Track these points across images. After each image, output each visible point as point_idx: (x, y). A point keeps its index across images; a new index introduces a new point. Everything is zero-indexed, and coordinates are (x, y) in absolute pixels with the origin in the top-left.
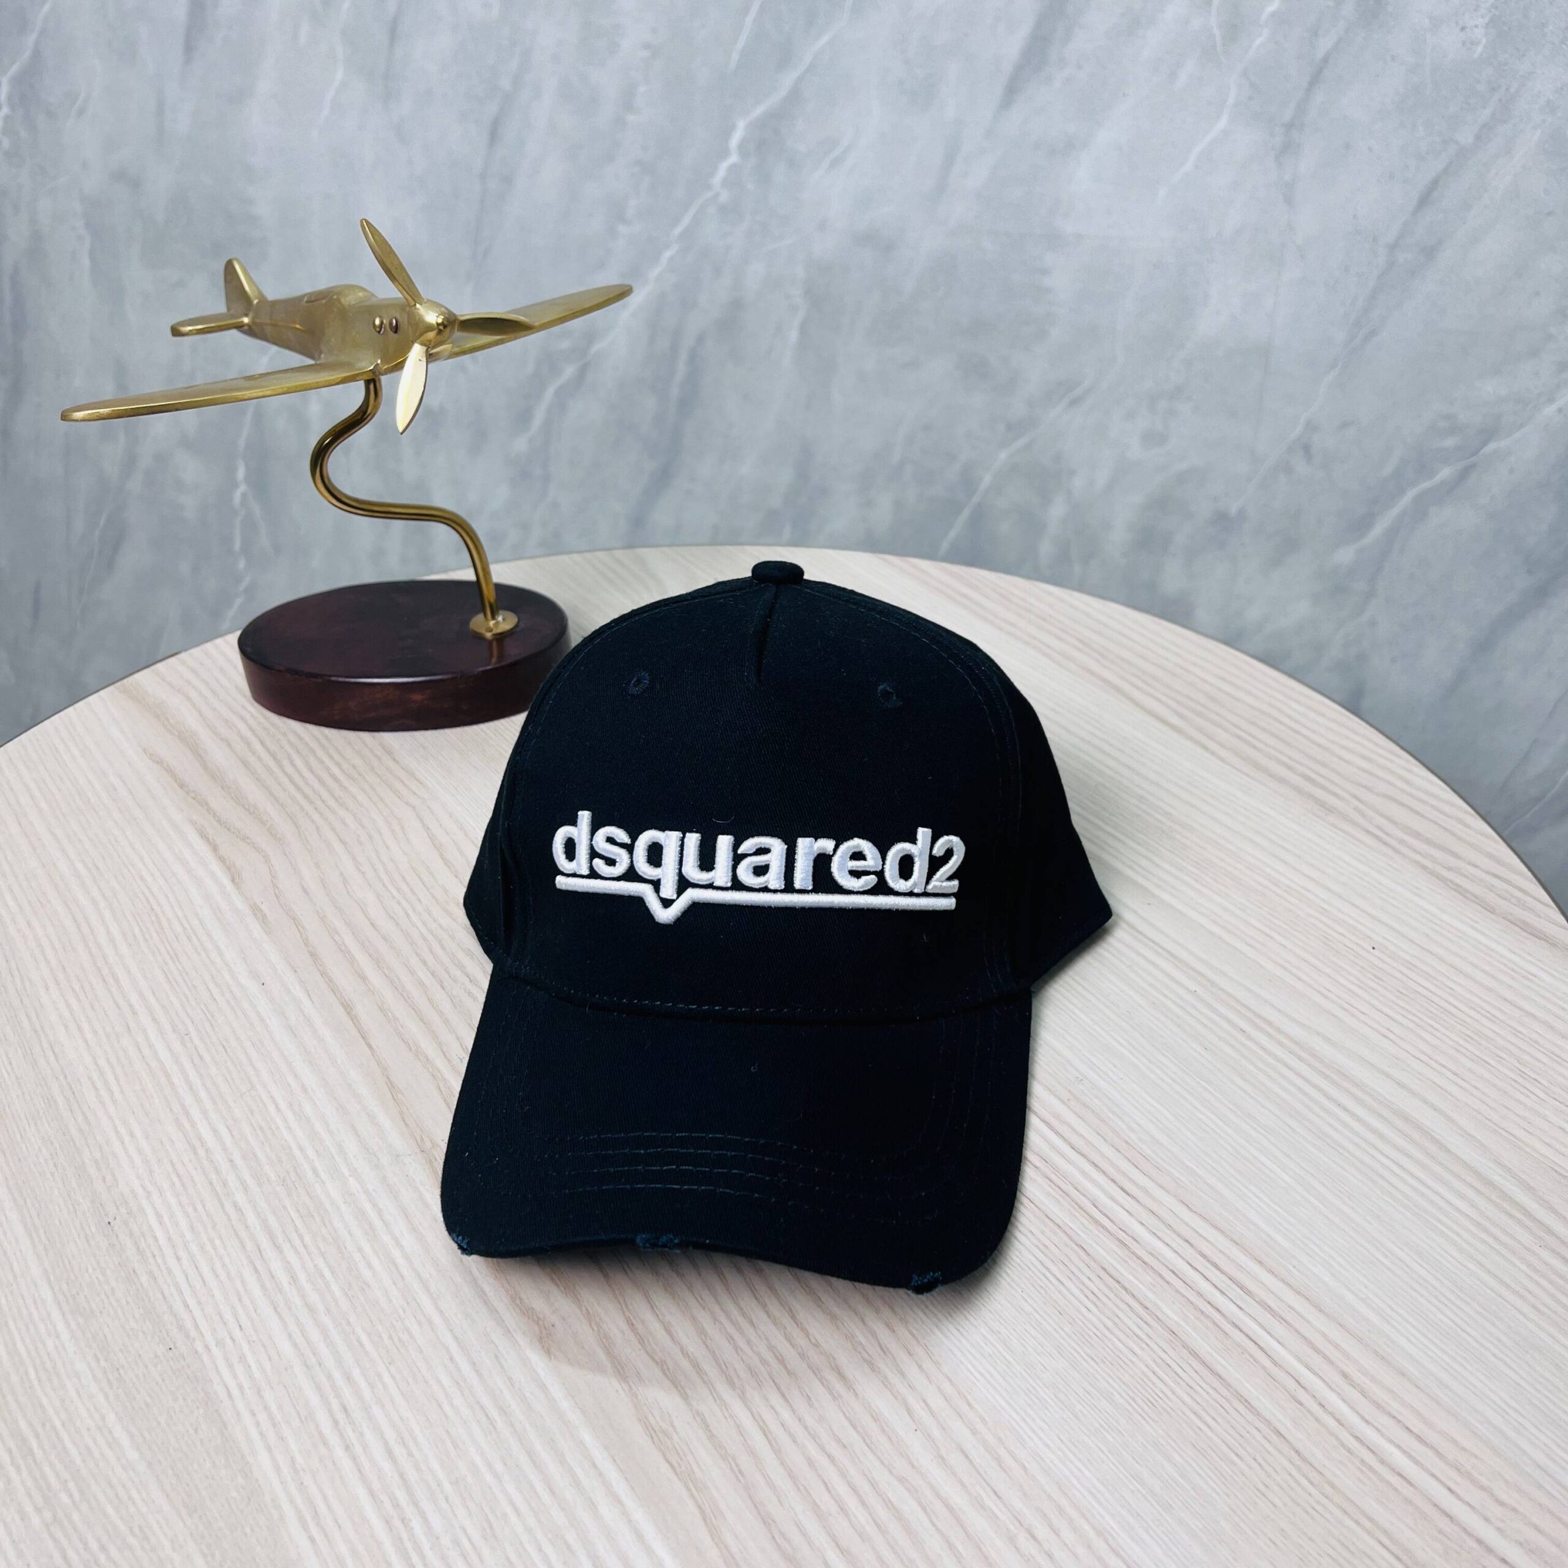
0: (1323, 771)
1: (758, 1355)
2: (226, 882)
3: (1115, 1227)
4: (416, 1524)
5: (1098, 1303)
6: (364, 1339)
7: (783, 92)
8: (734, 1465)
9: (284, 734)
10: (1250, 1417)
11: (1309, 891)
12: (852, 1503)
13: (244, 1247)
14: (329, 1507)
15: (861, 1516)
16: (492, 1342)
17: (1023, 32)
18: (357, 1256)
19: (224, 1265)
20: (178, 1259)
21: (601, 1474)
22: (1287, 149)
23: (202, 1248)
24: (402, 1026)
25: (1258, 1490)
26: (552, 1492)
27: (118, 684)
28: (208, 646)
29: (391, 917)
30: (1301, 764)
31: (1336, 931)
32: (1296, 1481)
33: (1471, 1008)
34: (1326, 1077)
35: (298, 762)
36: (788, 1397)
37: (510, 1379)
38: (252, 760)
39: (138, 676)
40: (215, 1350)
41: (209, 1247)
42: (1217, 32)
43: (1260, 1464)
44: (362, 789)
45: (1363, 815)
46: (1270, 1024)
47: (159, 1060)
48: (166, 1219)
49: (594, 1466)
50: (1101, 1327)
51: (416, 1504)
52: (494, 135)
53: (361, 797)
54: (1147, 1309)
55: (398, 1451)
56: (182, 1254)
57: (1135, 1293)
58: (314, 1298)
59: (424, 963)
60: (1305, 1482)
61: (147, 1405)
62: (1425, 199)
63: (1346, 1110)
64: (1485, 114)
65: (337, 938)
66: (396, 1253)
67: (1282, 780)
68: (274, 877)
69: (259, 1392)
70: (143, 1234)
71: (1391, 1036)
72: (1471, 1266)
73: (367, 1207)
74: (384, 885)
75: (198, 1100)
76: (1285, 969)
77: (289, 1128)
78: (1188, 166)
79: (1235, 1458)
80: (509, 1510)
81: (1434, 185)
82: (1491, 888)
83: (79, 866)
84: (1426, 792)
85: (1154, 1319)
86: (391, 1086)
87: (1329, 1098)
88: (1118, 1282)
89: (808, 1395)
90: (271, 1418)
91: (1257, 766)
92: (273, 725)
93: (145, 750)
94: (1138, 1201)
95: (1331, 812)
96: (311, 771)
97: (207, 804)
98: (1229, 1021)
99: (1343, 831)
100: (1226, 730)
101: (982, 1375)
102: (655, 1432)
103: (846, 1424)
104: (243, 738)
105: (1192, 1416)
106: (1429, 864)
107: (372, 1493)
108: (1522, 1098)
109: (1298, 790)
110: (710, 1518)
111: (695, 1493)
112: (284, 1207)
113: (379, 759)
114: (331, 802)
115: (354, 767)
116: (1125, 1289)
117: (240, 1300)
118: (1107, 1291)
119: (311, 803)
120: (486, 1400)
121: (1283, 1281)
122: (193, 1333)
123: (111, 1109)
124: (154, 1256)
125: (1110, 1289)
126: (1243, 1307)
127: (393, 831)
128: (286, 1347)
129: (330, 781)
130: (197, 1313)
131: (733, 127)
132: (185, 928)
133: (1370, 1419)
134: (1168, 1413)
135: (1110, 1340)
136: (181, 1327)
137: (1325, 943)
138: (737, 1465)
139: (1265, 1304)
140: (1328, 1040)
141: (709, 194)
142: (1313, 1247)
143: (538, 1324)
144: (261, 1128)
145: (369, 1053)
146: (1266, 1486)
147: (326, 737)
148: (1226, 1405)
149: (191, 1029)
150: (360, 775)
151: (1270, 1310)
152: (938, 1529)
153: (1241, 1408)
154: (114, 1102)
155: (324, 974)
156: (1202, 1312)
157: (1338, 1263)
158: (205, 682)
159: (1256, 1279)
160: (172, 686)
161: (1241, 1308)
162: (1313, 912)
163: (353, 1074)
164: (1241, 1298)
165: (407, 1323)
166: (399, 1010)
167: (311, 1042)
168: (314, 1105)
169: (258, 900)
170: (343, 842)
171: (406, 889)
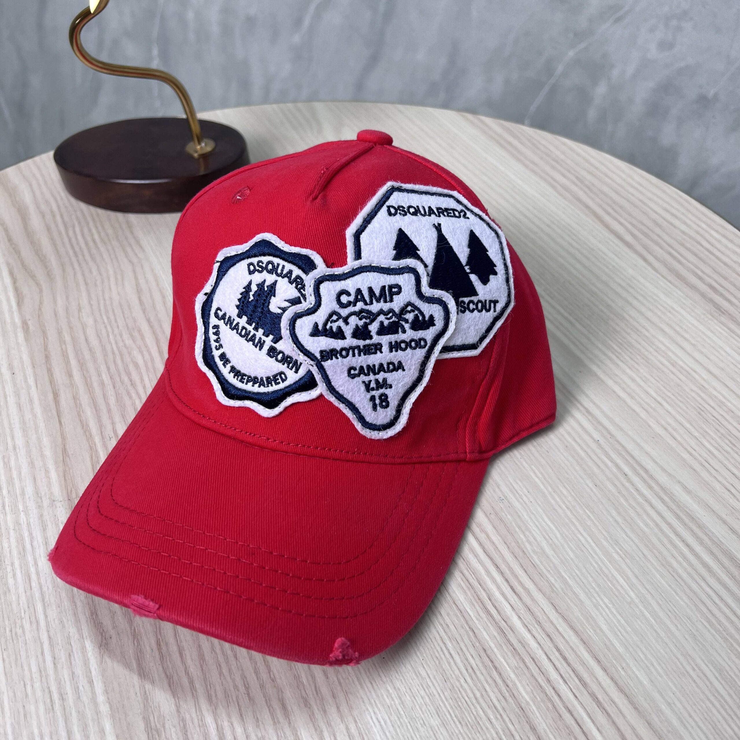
1: (233, 680)
2: (14, 304)
3: (499, 618)
5: (474, 676)
9: (75, 211)
11: (695, 372)
16: (71, 644)
18: (9, 569)
24: (83, 412)
29: (98, 336)
30: (709, 276)
31: (709, 405)
34: (678, 517)
35: (77, 229)
36: (244, 717)
37: (73, 673)
38: (53, 226)
44: (107, 249)
46: (646, 471)
50: (471, 695)
53: (106, 256)
54: (508, 686)
57: (502, 673)
63: (688, 545)
65: (64, 347)
66: (32, 570)
67: (693, 287)
68: (41, 303)
71: (733, 490)
73: (26, 534)
74: (101, 315)
76: (666, 429)
85: (511, 696)
86: (64, 451)
87: (677, 534)
88: (492, 662)
89: (257, 718)
91: (679, 276)
94: (520, 599)
95: (724, 314)
96: (83, 235)
97: (20, 253)
99: (729, 329)
100: (661, 248)
101: (379, 722)
102: (151, 729)
104: (52, 212)
109: (703, 295)
113: (123, 231)
114: (88, 257)
115: (107, 235)
116: (496, 668)
118: (482, 668)
119: (76, 256)
121: (612, 679)
125: (485, 667)
126: (577, 695)
127: (116, 279)
129: (91, 244)
135: (475, 708)
137: (699, 413)
139: (595, 695)
142: (641, 654)
143: (102, 635)
145: (58, 427)
150: (109, 240)
155: (50, 371)
156: (547, 695)
157: (656, 670)
158: (42, 175)
159: (592, 674)
160: (24, 176)
161: (576, 697)
162: (695, 389)
163: (46, 441)
164: (578, 689)
165: (24, 622)
166: (84, 399)
167: (28, 416)
168: (17, 459)
169: (28, 317)
170: (86, 284)
171: (112, 318)
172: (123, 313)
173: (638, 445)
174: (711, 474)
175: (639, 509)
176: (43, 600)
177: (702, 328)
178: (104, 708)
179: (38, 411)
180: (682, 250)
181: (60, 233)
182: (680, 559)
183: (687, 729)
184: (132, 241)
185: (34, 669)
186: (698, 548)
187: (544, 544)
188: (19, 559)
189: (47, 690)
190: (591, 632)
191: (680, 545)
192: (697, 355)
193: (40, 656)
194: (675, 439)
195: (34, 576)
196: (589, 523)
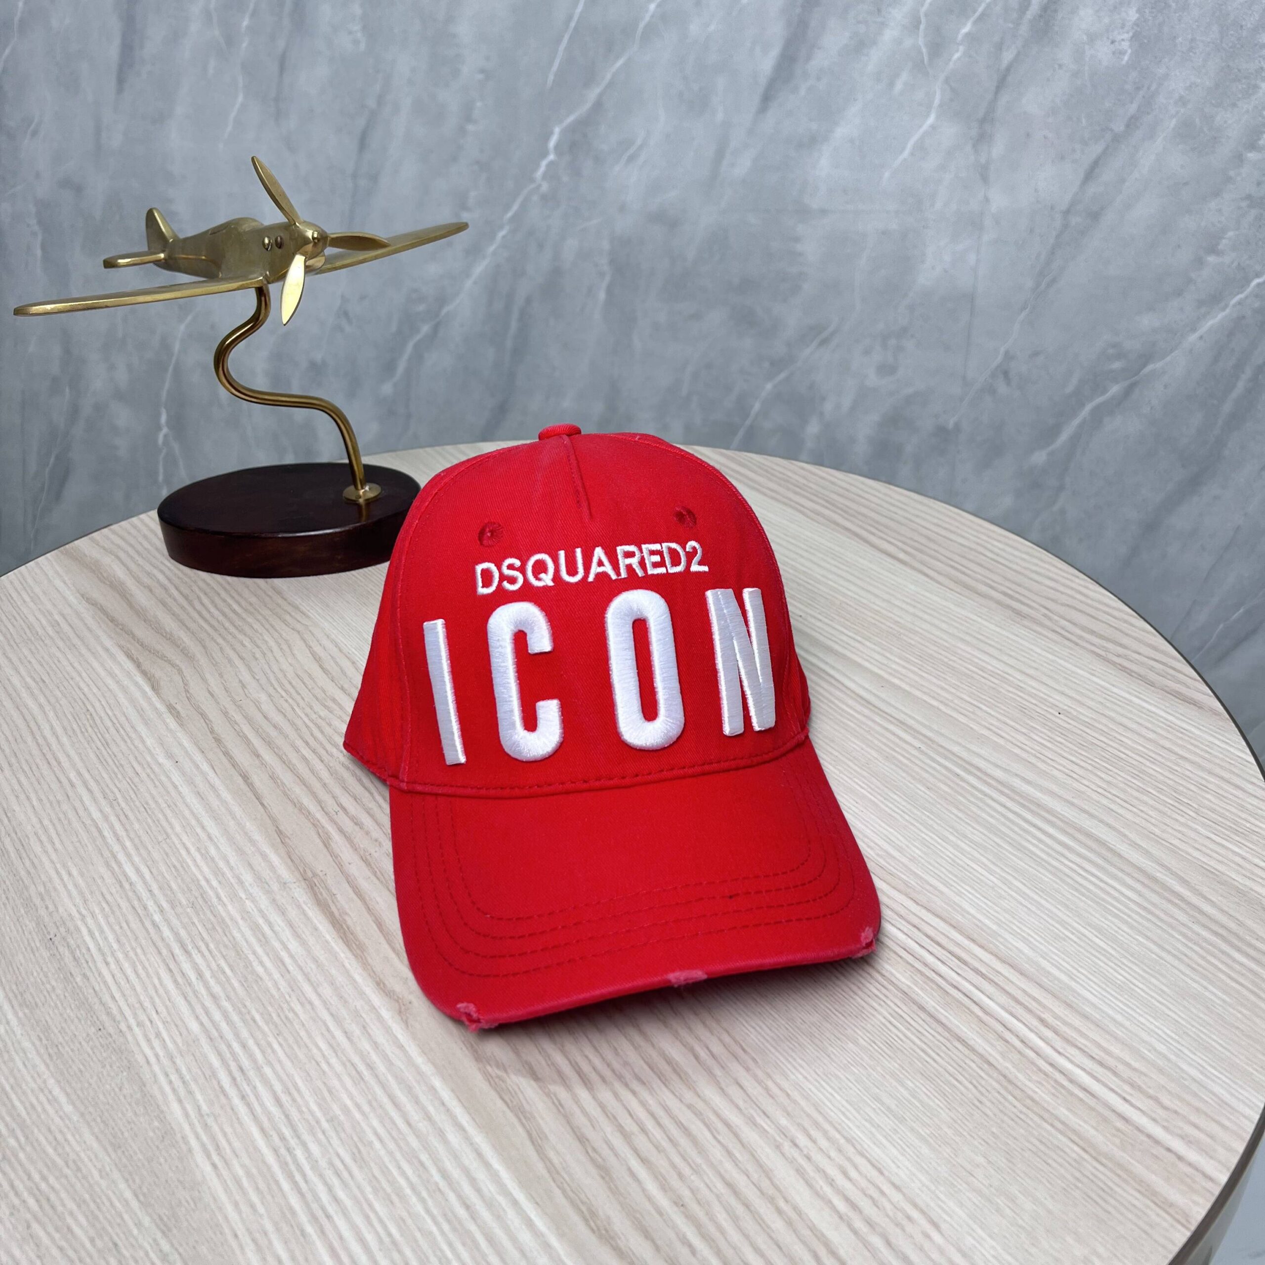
0: (1018, 589)
2: (148, 689)
4: (299, 1153)
6: (258, 1017)
7: (588, 106)
8: (556, 1101)
9: (195, 582)
10: (967, 1052)
11: (1008, 674)
12: (650, 1125)
13: (160, 953)
14: (228, 1141)
15: (657, 1134)
16: (361, 1016)
17: (774, 53)
18: (251, 957)
19: (144, 968)
20: (107, 964)
21: (448, 1110)
22: (982, 138)
23: (126, 955)
24: (289, 790)
25: (974, 1105)
26: (409, 1124)
27: (62, 548)
28: (134, 520)
30: (1001, 584)
31: (1031, 702)
32: (1004, 1098)
33: (1137, 754)
34: (1023, 806)
35: (206, 601)
37: (375, 1043)
38: (169, 601)
39: (76, 542)
40: (136, 1030)
41: (131, 954)
42: (924, 50)
43: (975, 1086)
44: (258, 620)
45: (1050, 619)
46: (979, 769)
47: (93, 820)
48: (97, 934)
49: (443, 1104)
51: (299, 1137)
52: (363, 144)
53: (257, 626)
55: (284, 1098)
56: (110, 959)
58: (217, 989)
59: (307, 743)
60: (1010, 1098)
61: (81, 1071)
62: (1090, 175)
63: (1039, 829)
64: (1133, 108)
65: (236, 727)
66: (284, 954)
67: (986, 597)
68: (186, 684)
69: (172, 1058)
70: (78, 946)
71: (1075, 776)
72: (1140, 939)
73: (261, 921)
74: (275, 689)
75: (124, 848)
76: (989, 729)
77: (197, 866)
78: (906, 154)
79: (956, 1083)
80: (372, 1138)
81: (1095, 164)
82: (1151, 669)
83: (28, 680)
84: (1100, 602)
86: (280, 833)
87: (1027, 821)
90: (182, 1078)
91: (968, 588)
92: (185, 574)
93: (83, 596)
95: (1025, 617)
96: (216, 606)
97: (132, 633)
98: (946, 768)
99: (1035, 631)
100: (942, 562)
102: (492, 1077)
103: (646, 1067)
104: (162, 585)
105: (922, 1054)
106: (1103, 653)
107: (262, 1130)
108: (1179, 818)
109: (998, 602)
110: (537, 1139)
111: (524, 1121)
112: (193, 923)
113: (271, 597)
114: (232, 629)
115: (251, 604)
117: (156, 992)
119: (216, 630)
120: (356, 1060)
121: (991, 953)
122: (118, 1017)
123: (54, 856)
124: (87, 962)
127: (281, 649)
128: (194, 1026)
129: (231, 615)
130: (122, 1003)
131: (552, 133)
132: (114, 724)
133: (1061, 1050)
134: (902, 1051)
136: (109, 1014)
137: (1021, 711)
138: (557, 1099)
139: (978, 970)
140: (1023, 779)
141: (532, 186)
142: (1015, 928)
143: (397, 1002)
144: (174, 867)
145: (262, 810)
146: (981, 1102)
147: (229, 583)
148: (948, 1045)
149: (119, 796)
150: (256, 609)
151: (982, 975)
152: (719, 1142)
153: (960, 1046)
154: (56, 850)
155: (226, 754)
156: (928, 977)
157: (1035, 939)
158: (131, 546)
159: (968, 952)
160: (104, 549)
161: (958, 974)
162: (1011, 689)
163: (249, 825)
164: (959, 967)
165: (292, 1005)
166: (287, 778)
167: (215, 803)
168: (217, 848)
169: (173, 701)
170: (242, 658)
171: (292, 690)
172: (304, 683)
173: (964, 747)
174: (1048, 764)
175: (981, 804)
176: (309, 980)
177: (1004, 633)
178: (427, 1069)
179: (226, 795)
180: (965, 562)
181: (182, 607)
182: (1034, 842)
183: (1078, 983)
184: (289, 609)
185: (323, 1046)
186: (1051, 830)
187: (886, 846)
188: (261, 946)
189: (348, 1064)
190: (959, 918)
191: (1032, 829)
192: (1005, 658)
193: (326, 1033)
194: (1002, 737)
195: (288, 960)
196: (931, 822)
